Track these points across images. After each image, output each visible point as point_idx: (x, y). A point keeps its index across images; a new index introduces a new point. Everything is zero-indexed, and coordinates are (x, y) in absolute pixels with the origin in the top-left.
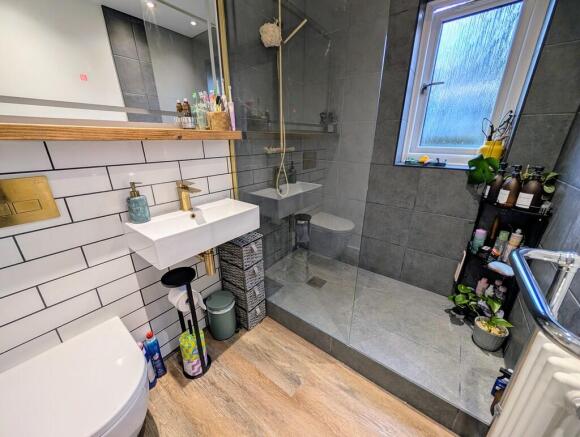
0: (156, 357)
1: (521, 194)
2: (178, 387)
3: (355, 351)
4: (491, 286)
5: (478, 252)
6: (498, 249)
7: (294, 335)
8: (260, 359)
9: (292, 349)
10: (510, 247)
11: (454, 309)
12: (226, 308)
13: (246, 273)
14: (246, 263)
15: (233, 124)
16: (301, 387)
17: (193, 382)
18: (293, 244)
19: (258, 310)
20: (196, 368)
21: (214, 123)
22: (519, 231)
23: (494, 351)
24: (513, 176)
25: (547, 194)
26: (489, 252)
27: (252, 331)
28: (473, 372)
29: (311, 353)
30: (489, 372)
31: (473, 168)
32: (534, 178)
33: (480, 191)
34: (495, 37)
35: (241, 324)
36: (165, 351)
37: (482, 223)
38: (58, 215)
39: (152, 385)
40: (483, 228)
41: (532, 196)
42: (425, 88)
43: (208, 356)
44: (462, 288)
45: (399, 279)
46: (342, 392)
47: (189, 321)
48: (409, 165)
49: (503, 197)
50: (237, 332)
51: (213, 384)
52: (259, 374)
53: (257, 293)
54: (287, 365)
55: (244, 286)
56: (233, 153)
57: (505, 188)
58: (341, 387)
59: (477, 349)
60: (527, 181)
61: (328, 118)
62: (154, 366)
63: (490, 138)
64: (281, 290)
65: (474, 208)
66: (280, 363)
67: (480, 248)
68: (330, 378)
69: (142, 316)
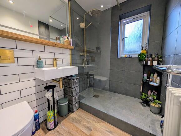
0: (37, 121)
1: (154, 61)
2: (44, 134)
3: (111, 116)
4: (152, 93)
5: (146, 81)
6: (151, 79)
7: (89, 114)
8: (77, 122)
9: (88, 118)
10: (155, 78)
11: (142, 102)
12: (65, 103)
13: (73, 89)
14: (73, 86)
15: (71, 45)
16: (92, 132)
17: (50, 132)
18: (89, 85)
19: (76, 105)
20: (52, 125)
21: (66, 43)
22: (156, 73)
23: (158, 114)
24: (150, 57)
25: (161, 61)
26: (149, 80)
27: (74, 113)
28: (153, 121)
29: (95, 120)
30: (158, 121)
31: (139, 57)
32: (156, 57)
33: (142, 63)
34: (139, 27)
35: (70, 111)
36: (41, 120)
37: (145, 72)
38: (14, 62)
39: (33, 133)
40: (146, 74)
41: (156, 61)
42: (123, 39)
43: (57, 122)
44: (143, 94)
45: (123, 94)
46: (107, 133)
47: (52, 105)
48: (121, 58)
49: (149, 63)
50: (68, 113)
51: (58, 132)
52: (76, 127)
53: (76, 98)
54: (87, 124)
55: (72, 95)
56: (71, 54)
57: (149, 60)
58: (107, 131)
59: (152, 113)
60: (154, 58)
61: (98, 48)
62: (36, 124)
63: (142, 49)
64: (84, 99)
65: (142, 68)
66: (84, 123)
67: (146, 80)
68: (103, 128)
69: (35, 104)
